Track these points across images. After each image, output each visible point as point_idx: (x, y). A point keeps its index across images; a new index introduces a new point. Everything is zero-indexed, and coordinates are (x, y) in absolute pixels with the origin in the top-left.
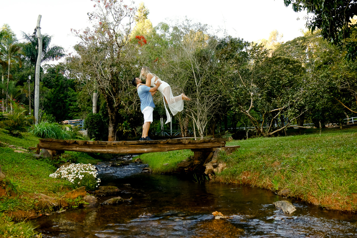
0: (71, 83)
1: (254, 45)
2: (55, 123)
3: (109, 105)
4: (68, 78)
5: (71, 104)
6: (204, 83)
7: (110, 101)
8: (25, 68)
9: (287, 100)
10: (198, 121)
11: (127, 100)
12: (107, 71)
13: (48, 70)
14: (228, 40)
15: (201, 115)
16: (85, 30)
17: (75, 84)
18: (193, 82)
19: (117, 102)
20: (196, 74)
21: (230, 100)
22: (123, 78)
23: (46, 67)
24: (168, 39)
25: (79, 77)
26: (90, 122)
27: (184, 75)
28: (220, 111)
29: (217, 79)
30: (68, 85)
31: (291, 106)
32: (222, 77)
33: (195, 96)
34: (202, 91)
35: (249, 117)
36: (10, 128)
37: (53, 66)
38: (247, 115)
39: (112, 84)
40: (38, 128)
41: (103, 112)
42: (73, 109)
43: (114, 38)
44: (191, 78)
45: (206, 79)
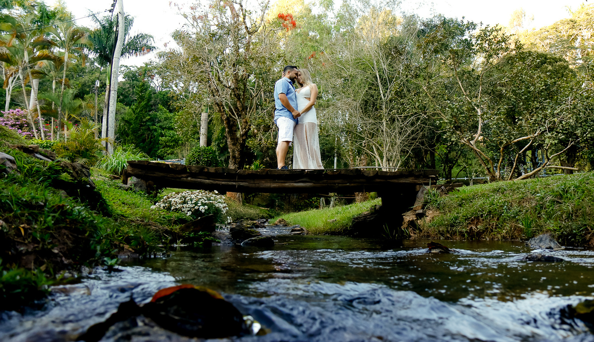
0: (163, 98)
1: (483, 28)
2: (142, 154)
3: (229, 132)
4: (158, 89)
5: (161, 133)
6: (396, 93)
7: (232, 126)
8: (87, 70)
9: (544, 120)
10: (384, 160)
11: (262, 122)
12: (229, 72)
13: (126, 76)
14: (438, 22)
15: (389, 150)
16: (192, 5)
17: (170, 99)
18: (377, 92)
19: (243, 126)
20: (382, 79)
21: (441, 121)
22: (254, 87)
23: (122, 69)
24: (331, 24)
25: (177, 87)
26: (197, 160)
27: (362, 80)
28: (422, 143)
29: (418, 87)
30: (158, 101)
31: (551, 130)
32: (428, 83)
33: (381, 115)
34: (393, 108)
35: (476, 151)
36: (72, 155)
37: (133, 69)
38: (472, 149)
39: (235, 95)
40: (114, 160)
41: (218, 145)
42: (165, 142)
43: (241, 19)
44: (373, 84)
45: (400, 87)
